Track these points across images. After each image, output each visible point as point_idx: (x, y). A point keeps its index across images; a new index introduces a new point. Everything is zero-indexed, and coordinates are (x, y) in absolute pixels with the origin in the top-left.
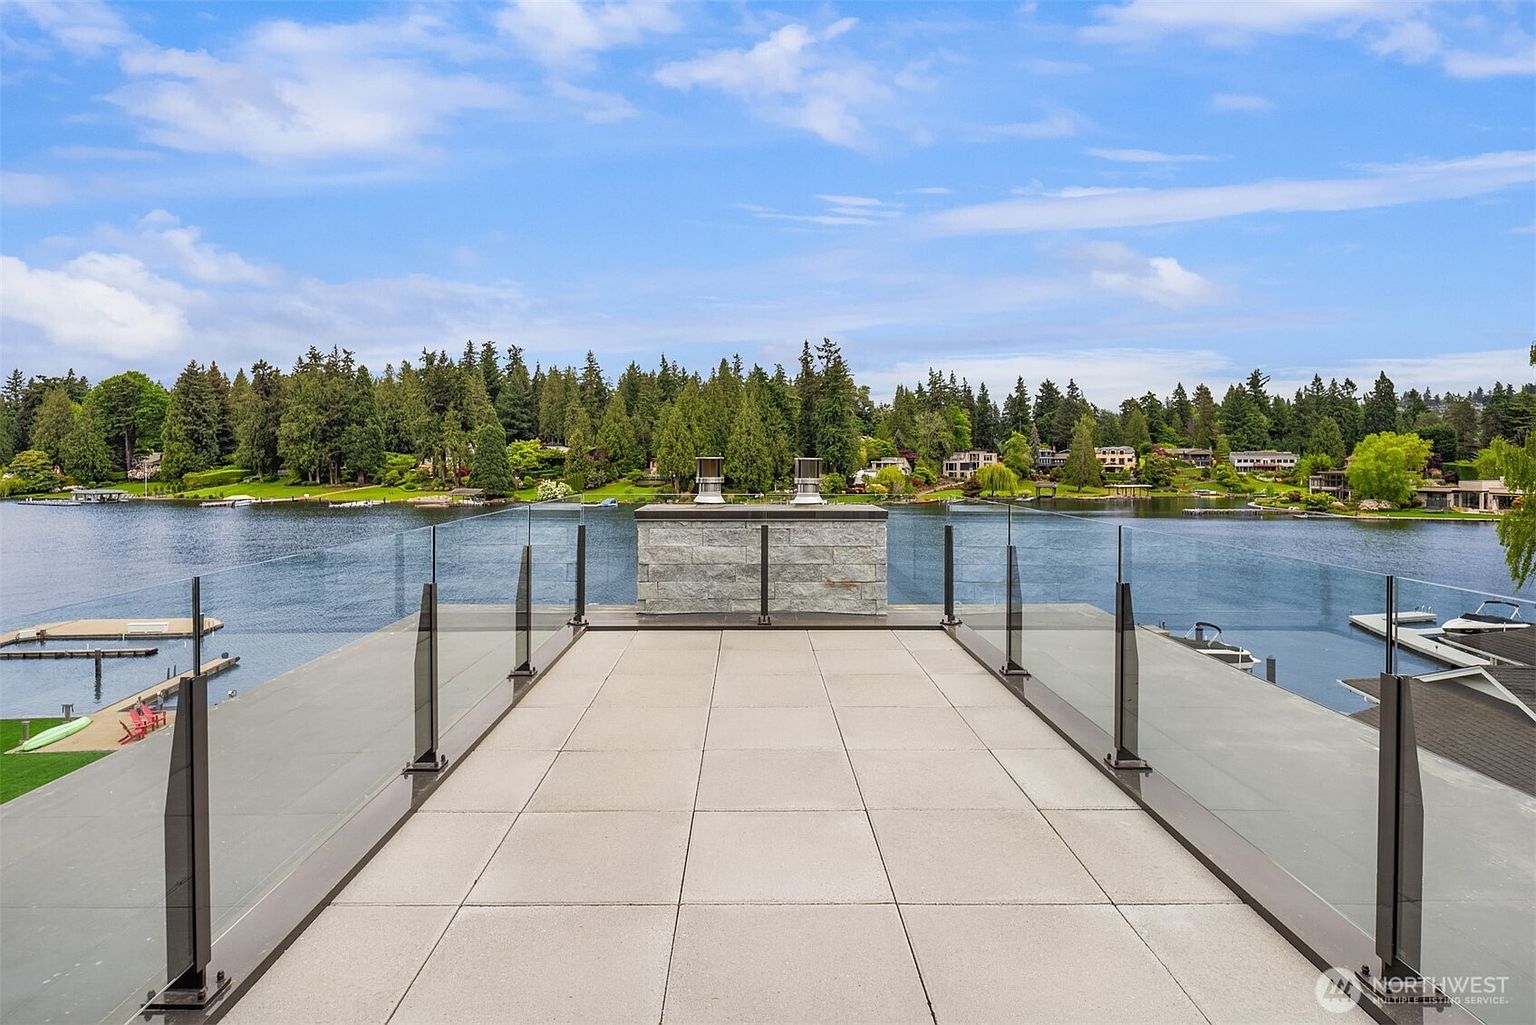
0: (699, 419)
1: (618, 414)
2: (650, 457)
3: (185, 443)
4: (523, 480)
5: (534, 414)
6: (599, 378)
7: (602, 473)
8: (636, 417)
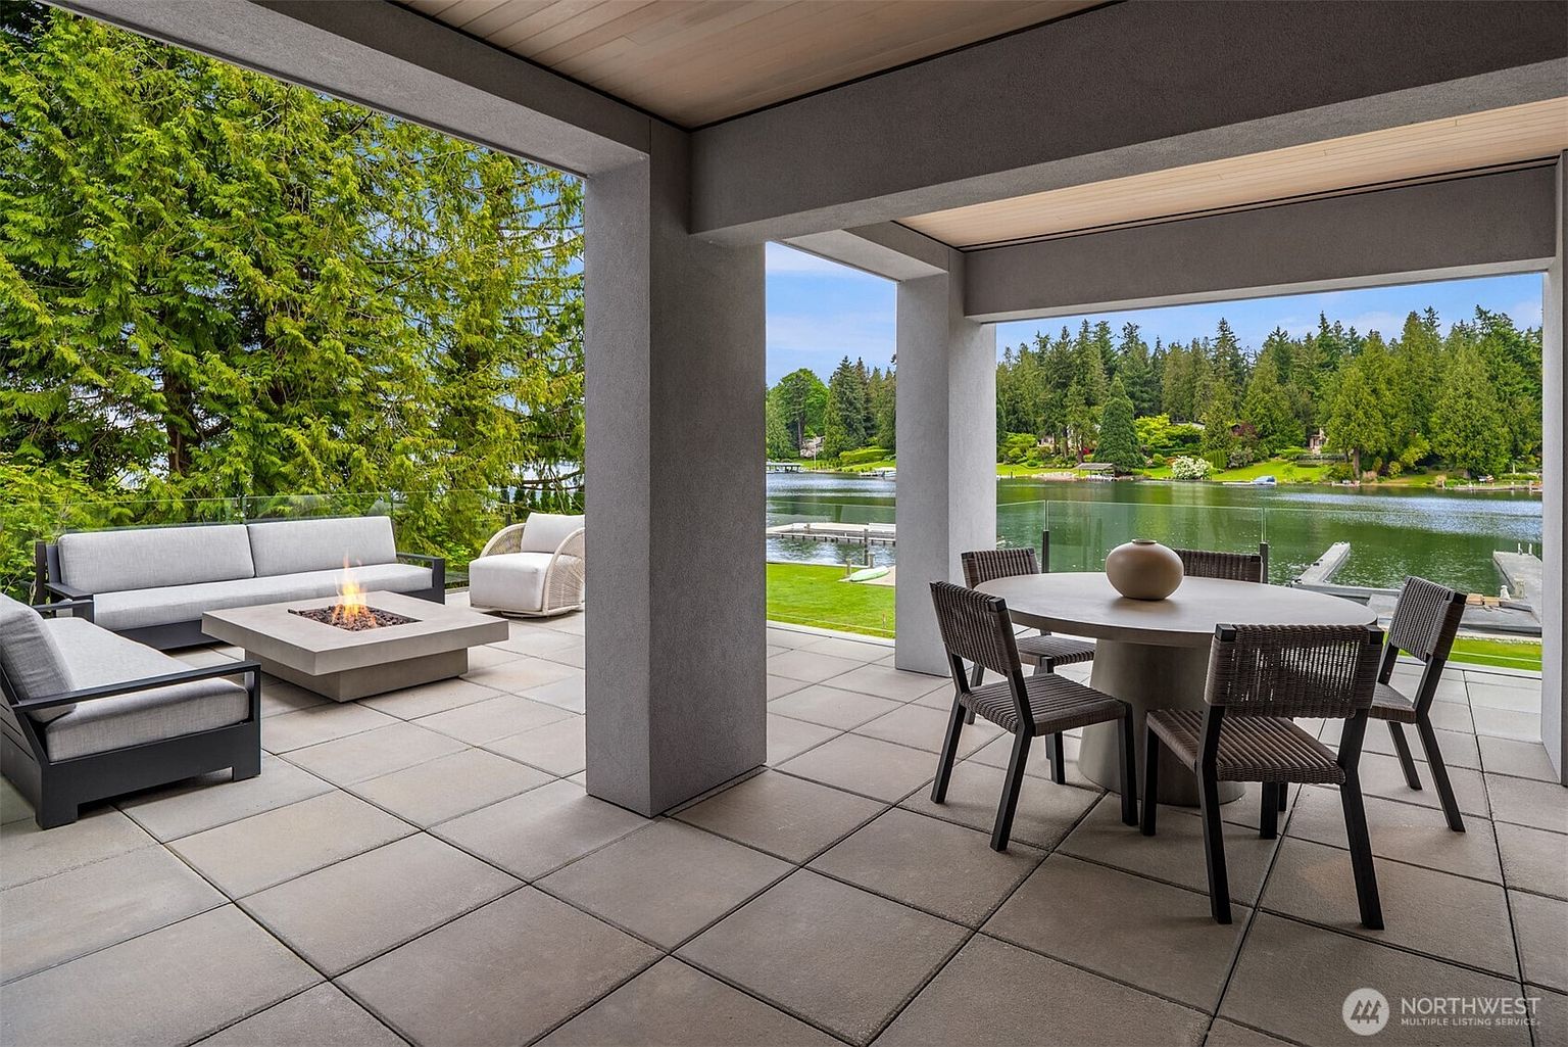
0: (1389, 382)
1: (1268, 383)
2: (1311, 433)
3: (841, 427)
4: (1152, 457)
5: (1155, 393)
6: (1235, 348)
7: (1249, 450)
8: (1292, 386)
